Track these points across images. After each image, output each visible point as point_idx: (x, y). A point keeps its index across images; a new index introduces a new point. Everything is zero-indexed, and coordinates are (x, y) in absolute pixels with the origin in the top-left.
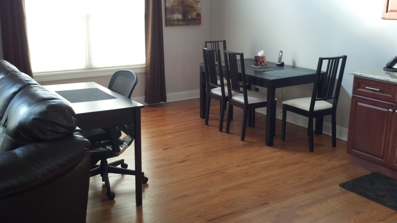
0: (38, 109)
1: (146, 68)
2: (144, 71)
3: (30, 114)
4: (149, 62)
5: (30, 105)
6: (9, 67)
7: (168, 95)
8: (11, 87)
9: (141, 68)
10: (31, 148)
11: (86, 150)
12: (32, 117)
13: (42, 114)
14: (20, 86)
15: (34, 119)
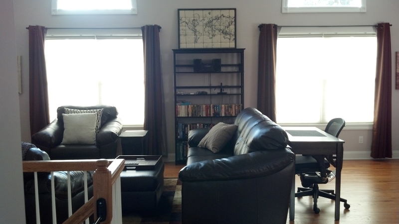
0: (265, 131)
1: (373, 125)
2: (371, 128)
3: (260, 133)
4: (376, 120)
5: (261, 128)
6: (256, 112)
7: (394, 152)
8: (254, 122)
9: (369, 125)
10: (259, 153)
11: (291, 159)
12: (261, 135)
13: (266, 133)
14: (259, 121)
15: (262, 136)
